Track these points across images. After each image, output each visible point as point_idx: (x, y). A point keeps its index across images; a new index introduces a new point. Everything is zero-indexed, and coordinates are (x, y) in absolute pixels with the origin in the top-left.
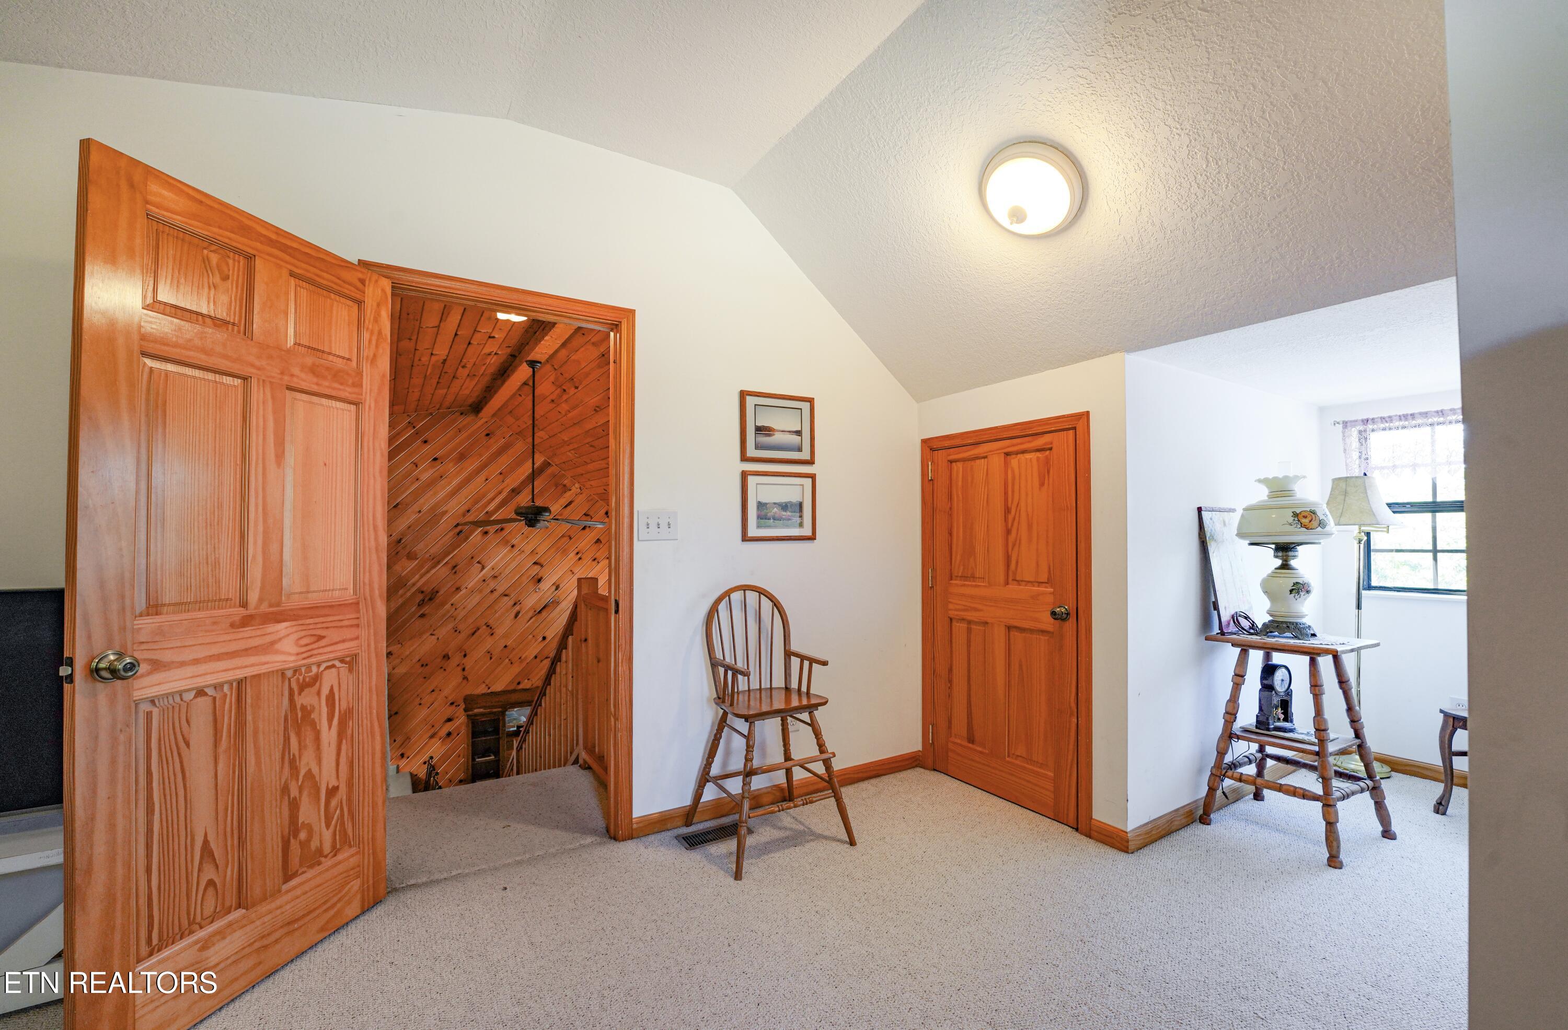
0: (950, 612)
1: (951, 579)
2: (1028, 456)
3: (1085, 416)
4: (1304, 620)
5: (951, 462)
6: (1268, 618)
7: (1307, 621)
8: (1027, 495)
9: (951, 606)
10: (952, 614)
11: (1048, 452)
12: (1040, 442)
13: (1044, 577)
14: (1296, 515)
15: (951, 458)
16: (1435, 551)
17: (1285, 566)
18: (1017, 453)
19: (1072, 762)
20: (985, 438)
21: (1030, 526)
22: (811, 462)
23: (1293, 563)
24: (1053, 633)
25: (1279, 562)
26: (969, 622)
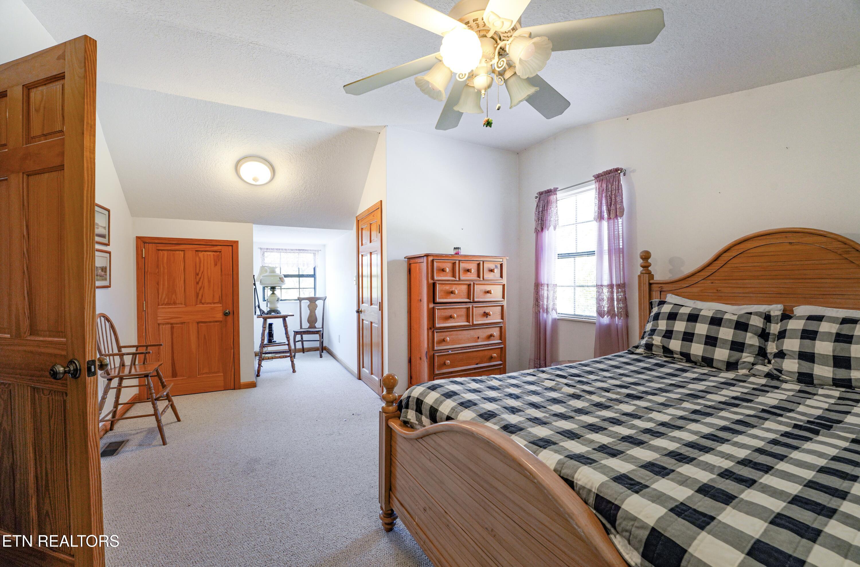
0: (158, 321)
1: (159, 305)
2: (209, 253)
3: (237, 242)
4: (278, 309)
5: (159, 250)
6: (269, 309)
7: (279, 309)
8: (208, 268)
9: (159, 318)
10: (159, 322)
11: (218, 253)
12: (215, 248)
13: (217, 300)
14: (280, 278)
15: (158, 248)
16: (299, 288)
17: (273, 293)
18: (202, 251)
19: (232, 366)
20: (186, 242)
21: (209, 282)
22: (108, 245)
23: (275, 292)
24: (222, 321)
25: (271, 292)
26: (172, 324)
